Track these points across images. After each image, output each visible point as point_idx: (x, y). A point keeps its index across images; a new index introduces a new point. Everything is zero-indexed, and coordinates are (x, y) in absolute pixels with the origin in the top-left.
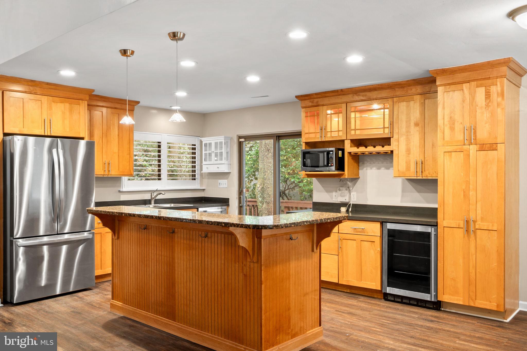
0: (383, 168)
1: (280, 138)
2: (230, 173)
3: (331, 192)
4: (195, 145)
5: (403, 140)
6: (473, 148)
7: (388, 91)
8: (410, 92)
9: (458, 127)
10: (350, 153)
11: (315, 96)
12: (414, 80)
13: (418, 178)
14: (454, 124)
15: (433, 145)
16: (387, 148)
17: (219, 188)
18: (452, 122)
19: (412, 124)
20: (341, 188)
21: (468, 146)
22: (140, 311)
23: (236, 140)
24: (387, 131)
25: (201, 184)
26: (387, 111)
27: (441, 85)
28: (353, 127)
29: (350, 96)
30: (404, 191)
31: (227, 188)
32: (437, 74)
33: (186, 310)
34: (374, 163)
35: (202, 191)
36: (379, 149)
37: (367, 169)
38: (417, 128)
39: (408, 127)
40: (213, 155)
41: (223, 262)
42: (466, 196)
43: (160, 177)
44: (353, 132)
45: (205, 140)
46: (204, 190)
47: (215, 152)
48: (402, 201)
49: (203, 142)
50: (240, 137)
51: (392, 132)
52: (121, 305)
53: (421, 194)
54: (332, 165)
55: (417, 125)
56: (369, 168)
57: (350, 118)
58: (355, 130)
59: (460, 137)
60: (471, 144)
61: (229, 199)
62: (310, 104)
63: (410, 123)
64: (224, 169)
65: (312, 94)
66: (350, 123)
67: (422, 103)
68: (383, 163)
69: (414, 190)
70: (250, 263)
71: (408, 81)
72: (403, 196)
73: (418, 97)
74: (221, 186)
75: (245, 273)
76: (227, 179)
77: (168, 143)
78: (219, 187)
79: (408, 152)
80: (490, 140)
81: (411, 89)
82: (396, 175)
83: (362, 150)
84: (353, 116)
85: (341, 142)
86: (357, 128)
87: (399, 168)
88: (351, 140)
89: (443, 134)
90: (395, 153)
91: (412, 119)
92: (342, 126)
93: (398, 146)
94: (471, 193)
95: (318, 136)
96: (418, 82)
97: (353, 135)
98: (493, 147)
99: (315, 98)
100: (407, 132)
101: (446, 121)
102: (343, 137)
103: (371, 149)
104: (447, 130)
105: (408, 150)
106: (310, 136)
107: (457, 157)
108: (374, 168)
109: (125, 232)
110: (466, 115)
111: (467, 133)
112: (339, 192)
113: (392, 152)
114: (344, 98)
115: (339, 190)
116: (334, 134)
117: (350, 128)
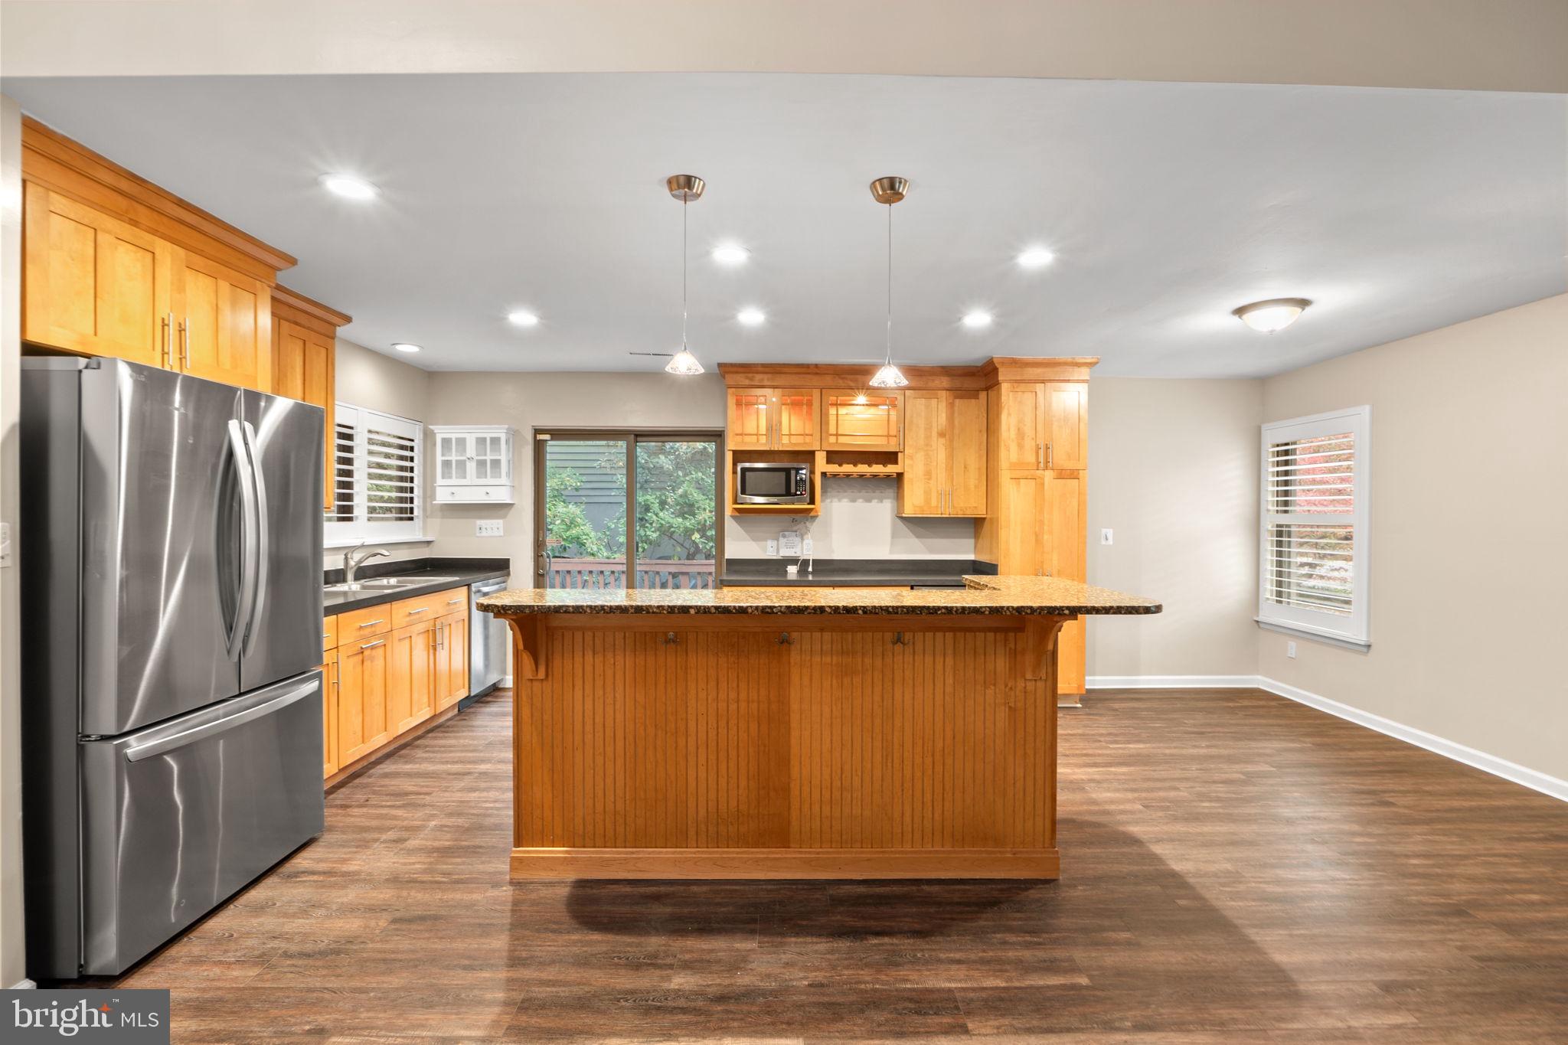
0: (861, 500)
1: (639, 439)
2: (511, 505)
3: (765, 539)
4: (413, 440)
5: (920, 457)
6: (1048, 475)
8: (931, 384)
9: (1029, 444)
10: (824, 474)
11: (760, 369)
12: (943, 367)
13: (943, 516)
14: (1023, 439)
15: (965, 467)
16: (891, 469)
17: (478, 537)
18: (1021, 435)
19: (934, 434)
20: (786, 533)
21: (1043, 472)
22: (653, 852)
23: (529, 436)
24: (893, 441)
25: (424, 528)
27: (1006, 381)
28: (832, 430)
29: (828, 377)
30: (894, 535)
31: (501, 536)
32: (1003, 363)
33: (829, 814)
34: (845, 492)
35: (426, 545)
36: (878, 469)
37: (831, 502)
38: (942, 441)
39: (928, 437)
40: (471, 467)
41: (949, 689)
42: (1038, 540)
43: (352, 513)
44: (832, 439)
45: (441, 432)
46: (429, 543)
47: (477, 460)
48: (891, 552)
49: (437, 435)
50: (537, 431)
51: (901, 443)
52: (567, 852)
53: (924, 540)
54: (804, 493)
55: (941, 435)
56: (836, 500)
57: (827, 414)
58: (837, 435)
59: (1031, 458)
60: (1046, 468)
61: (508, 560)
63: (931, 433)
64: (501, 496)
65: (754, 364)
66: (827, 423)
67: (951, 403)
68: (860, 492)
69: (911, 534)
70: (1025, 683)
71: (933, 367)
72: (892, 544)
73: (944, 393)
74: (484, 533)
75: (1012, 705)
76: (503, 517)
77: (370, 432)
78: (478, 535)
79: (927, 477)
80: (1070, 465)
81: (933, 380)
82: (908, 512)
83: (848, 468)
84: (832, 411)
85: (810, 455)
86: (839, 433)
87: (915, 501)
88: (828, 452)
89: (1009, 453)
90: (906, 477)
91: (934, 425)
92: (811, 427)
93: (911, 466)
94: (1046, 537)
95: (763, 439)
96: (947, 371)
97: (832, 443)
98: (1073, 475)
99: (757, 373)
100: (927, 445)
101: (1013, 434)
102: (815, 446)
103: (863, 468)
104: (1014, 447)
105: (928, 475)
106: (747, 439)
107: (1028, 487)
108: (846, 500)
109: (578, 659)
110: (1040, 427)
111: (1042, 453)
112: (782, 540)
113: (900, 475)
114: (816, 381)
115: (784, 536)
116: (794, 440)
117: (827, 431)
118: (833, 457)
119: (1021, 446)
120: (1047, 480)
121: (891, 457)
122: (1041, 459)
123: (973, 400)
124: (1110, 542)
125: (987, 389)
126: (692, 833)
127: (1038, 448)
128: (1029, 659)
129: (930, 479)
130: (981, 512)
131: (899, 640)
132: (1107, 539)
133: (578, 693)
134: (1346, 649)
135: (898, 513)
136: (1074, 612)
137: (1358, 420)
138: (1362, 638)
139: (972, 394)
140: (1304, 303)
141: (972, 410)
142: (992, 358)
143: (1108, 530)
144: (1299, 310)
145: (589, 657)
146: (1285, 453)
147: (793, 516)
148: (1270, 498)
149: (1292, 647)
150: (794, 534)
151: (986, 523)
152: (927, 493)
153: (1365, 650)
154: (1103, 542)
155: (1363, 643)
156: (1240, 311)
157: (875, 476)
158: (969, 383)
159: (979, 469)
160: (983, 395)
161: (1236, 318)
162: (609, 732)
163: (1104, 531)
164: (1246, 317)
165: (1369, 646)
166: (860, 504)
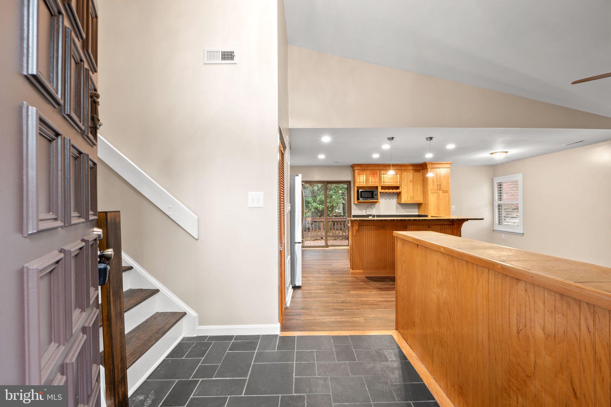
3: (363, 210)
5: (405, 187)
7: (399, 167)
9: (435, 184)
10: (380, 192)
12: (411, 164)
13: (412, 203)
15: (417, 190)
16: (398, 191)
18: (433, 182)
19: (409, 182)
21: (439, 191)
24: (398, 183)
26: (398, 176)
27: (429, 168)
29: (381, 167)
30: (397, 208)
32: (429, 163)
34: (384, 197)
36: (395, 191)
39: (407, 182)
48: (396, 213)
51: (400, 184)
53: (405, 209)
54: (375, 197)
55: (411, 182)
57: (381, 176)
58: (384, 182)
59: (436, 188)
62: (360, 169)
66: (381, 179)
67: (413, 173)
71: (409, 164)
72: (396, 210)
73: (411, 171)
80: (446, 189)
81: (408, 168)
82: (403, 202)
83: (387, 191)
84: (383, 176)
85: (377, 187)
86: (385, 181)
87: (405, 199)
88: (381, 187)
89: (430, 186)
90: (402, 193)
91: (409, 179)
92: (377, 180)
93: (403, 190)
94: (440, 208)
95: (365, 184)
96: (413, 165)
97: (383, 184)
98: (447, 192)
99: (363, 166)
100: (407, 184)
101: (431, 182)
102: (378, 185)
103: (391, 191)
104: (432, 185)
105: (408, 192)
106: (361, 183)
107: (436, 195)
108: (384, 199)
109: (364, 231)
110: (438, 180)
111: (439, 186)
112: (368, 210)
113: (400, 192)
114: (378, 168)
115: (368, 209)
116: (373, 184)
117: (381, 181)
118: (383, 188)
119: (433, 185)
120: (440, 193)
121: (397, 188)
122: (439, 188)
123: (419, 173)
124: (454, 209)
125: (422, 170)
126: (388, 267)
127: (438, 185)
128: (456, 231)
129: (408, 193)
130: (422, 202)
131: (429, 227)
132: (453, 208)
133: (364, 239)
134: (518, 235)
135: (398, 202)
136: (467, 220)
137: (519, 177)
138: (522, 232)
139: (418, 171)
140: (507, 152)
141: (419, 175)
142: (426, 162)
143: (453, 206)
144: (506, 154)
145: (367, 231)
146: (500, 185)
147: (371, 203)
148: (496, 197)
149: (503, 236)
150: (371, 208)
151: (422, 205)
152: (408, 197)
153: (522, 235)
154: (452, 209)
155: (522, 233)
156: (492, 154)
157: (393, 193)
158: (419, 168)
159: (421, 191)
160: (421, 171)
161: (491, 155)
162: (371, 247)
163: (452, 206)
164: (493, 155)
165: (524, 234)
166: (388, 200)
